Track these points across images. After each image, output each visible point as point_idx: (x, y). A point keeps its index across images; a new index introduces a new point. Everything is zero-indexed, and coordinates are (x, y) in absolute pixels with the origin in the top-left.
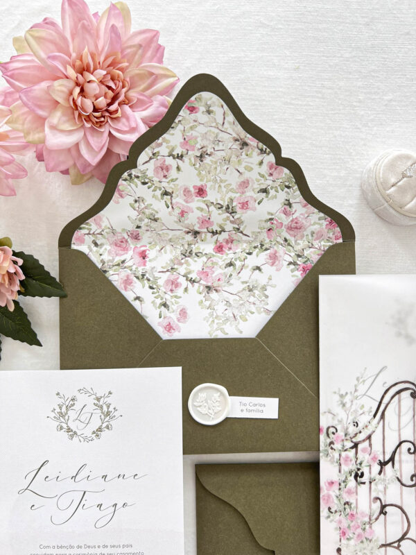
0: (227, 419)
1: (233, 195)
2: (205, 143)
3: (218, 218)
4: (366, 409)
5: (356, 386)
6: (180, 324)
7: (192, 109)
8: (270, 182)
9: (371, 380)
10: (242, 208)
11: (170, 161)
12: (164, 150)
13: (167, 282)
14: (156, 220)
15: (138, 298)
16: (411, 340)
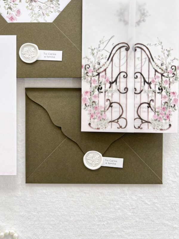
0: (37, 61)
4: (104, 56)
5: (99, 45)
6: (17, 17)
9: (107, 42)
16: (126, 23)
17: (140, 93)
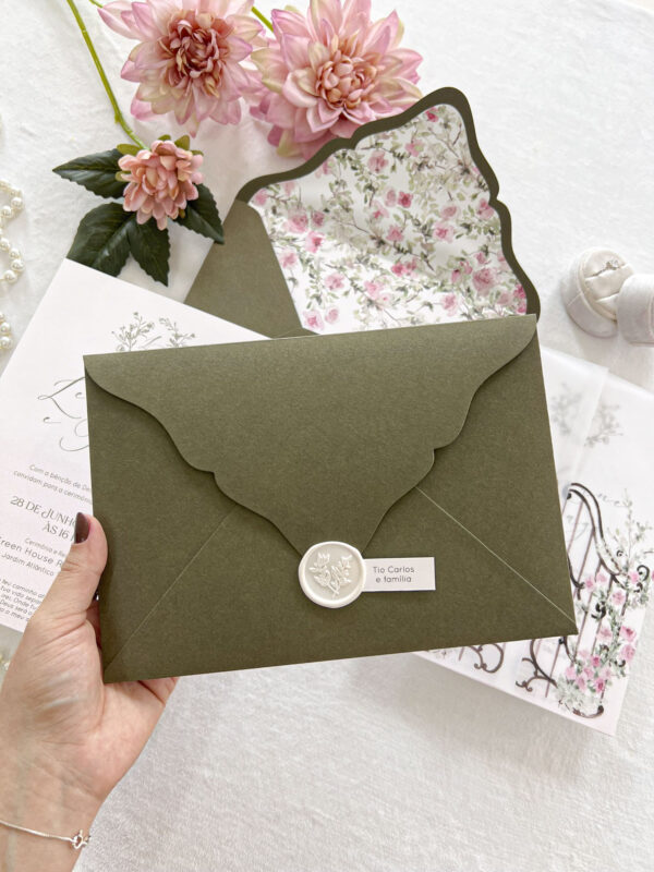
1: (436, 218)
2: (430, 154)
3: (411, 233)
6: (326, 323)
7: (432, 117)
8: (476, 221)
10: (439, 234)
11: (389, 157)
12: (388, 144)
13: (330, 278)
14: (347, 210)
15: (293, 280)
16: (566, 430)
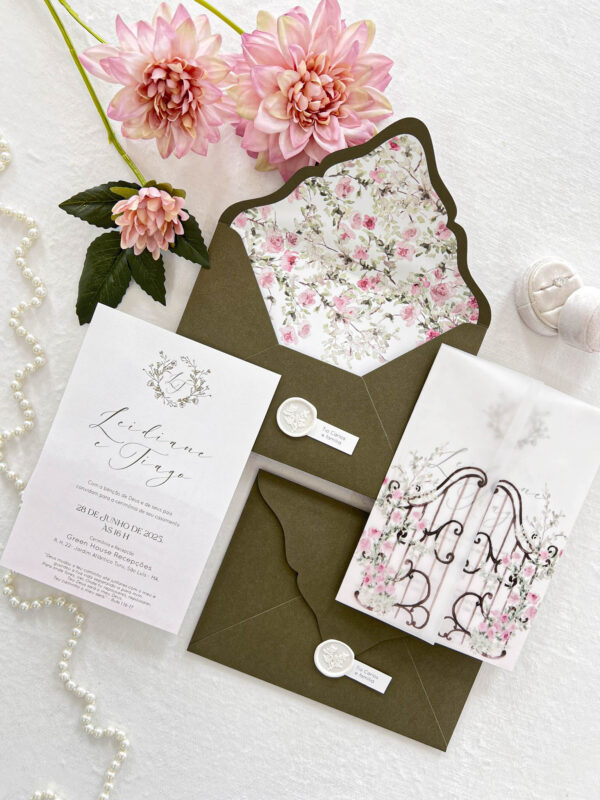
0: (306, 437)
1: (397, 239)
2: (393, 181)
3: (375, 254)
4: (433, 479)
5: (433, 455)
6: (300, 338)
7: (394, 146)
8: (435, 241)
9: (450, 455)
10: (400, 254)
11: (354, 184)
12: (353, 172)
13: (303, 295)
14: (318, 232)
15: (271, 298)
16: (499, 435)
17: (473, 573)
